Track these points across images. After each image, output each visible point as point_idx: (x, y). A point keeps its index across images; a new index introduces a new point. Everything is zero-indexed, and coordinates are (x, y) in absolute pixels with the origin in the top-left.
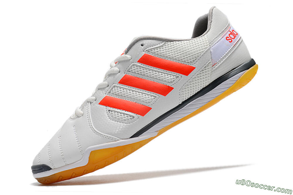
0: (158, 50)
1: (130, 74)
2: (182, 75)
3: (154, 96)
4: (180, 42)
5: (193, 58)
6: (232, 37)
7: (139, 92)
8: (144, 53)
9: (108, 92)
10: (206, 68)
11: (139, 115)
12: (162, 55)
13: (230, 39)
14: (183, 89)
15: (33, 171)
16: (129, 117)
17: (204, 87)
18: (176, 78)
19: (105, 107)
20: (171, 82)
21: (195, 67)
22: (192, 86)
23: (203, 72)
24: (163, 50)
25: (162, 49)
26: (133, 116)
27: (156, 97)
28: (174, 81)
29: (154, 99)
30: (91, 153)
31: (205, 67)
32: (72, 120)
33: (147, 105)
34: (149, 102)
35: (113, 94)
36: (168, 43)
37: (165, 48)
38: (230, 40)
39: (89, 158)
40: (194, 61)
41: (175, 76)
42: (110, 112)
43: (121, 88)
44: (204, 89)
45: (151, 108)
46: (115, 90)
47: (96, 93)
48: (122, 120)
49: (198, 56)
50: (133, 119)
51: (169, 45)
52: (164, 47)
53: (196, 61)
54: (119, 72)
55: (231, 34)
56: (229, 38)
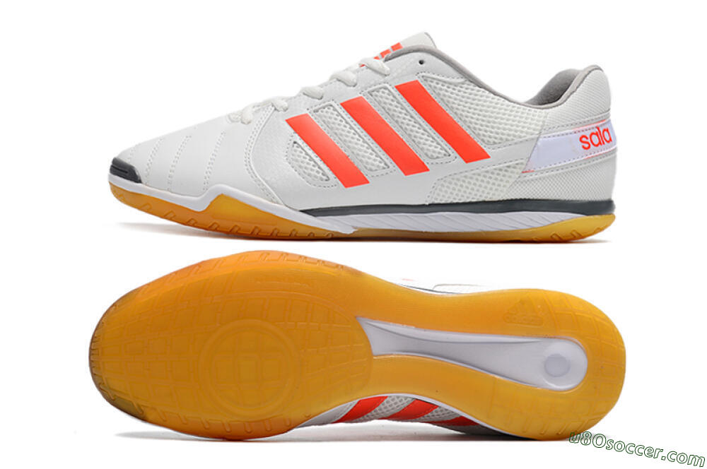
0: (443, 88)
1: (369, 100)
2: (458, 156)
3: (386, 164)
4: (492, 95)
5: (496, 138)
6: (594, 142)
7: (364, 142)
8: (416, 78)
9: (314, 108)
10: (508, 169)
11: (340, 183)
12: (446, 101)
13: (588, 143)
14: (445, 181)
15: (112, 166)
16: (321, 174)
17: (487, 200)
18: (445, 155)
19: (292, 131)
20: (432, 158)
21: (490, 155)
22: (464, 185)
23: (500, 172)
24: (452, 93)
25: (450, 90)
26: (328, 177)
27: (389, 167)
28: (438, 157)
29: (384, 168)
30: (219, 196)
31: (509, 167)
32: (228, 120)
33: (364, 172)
34: (371, 170)
35: (320, 116)
36: (469, 85)
37: (459, 91)
38: (586, 146)
39: (211, 203)
40: (495, 143)
41: (446, 151)
42: (296, 145)
43: (339, 114)
44: (484, 202)
45: (368, 182)
46: (327, 112)
47: (295, 98)
48: (304, 172)
49: (507, 140)
50: (327, 182)
51: (469, 91)
52: (458, 88)
53: (499, 145)
54: (354, 86)
55: (597, 134)
56: (587, 138)
